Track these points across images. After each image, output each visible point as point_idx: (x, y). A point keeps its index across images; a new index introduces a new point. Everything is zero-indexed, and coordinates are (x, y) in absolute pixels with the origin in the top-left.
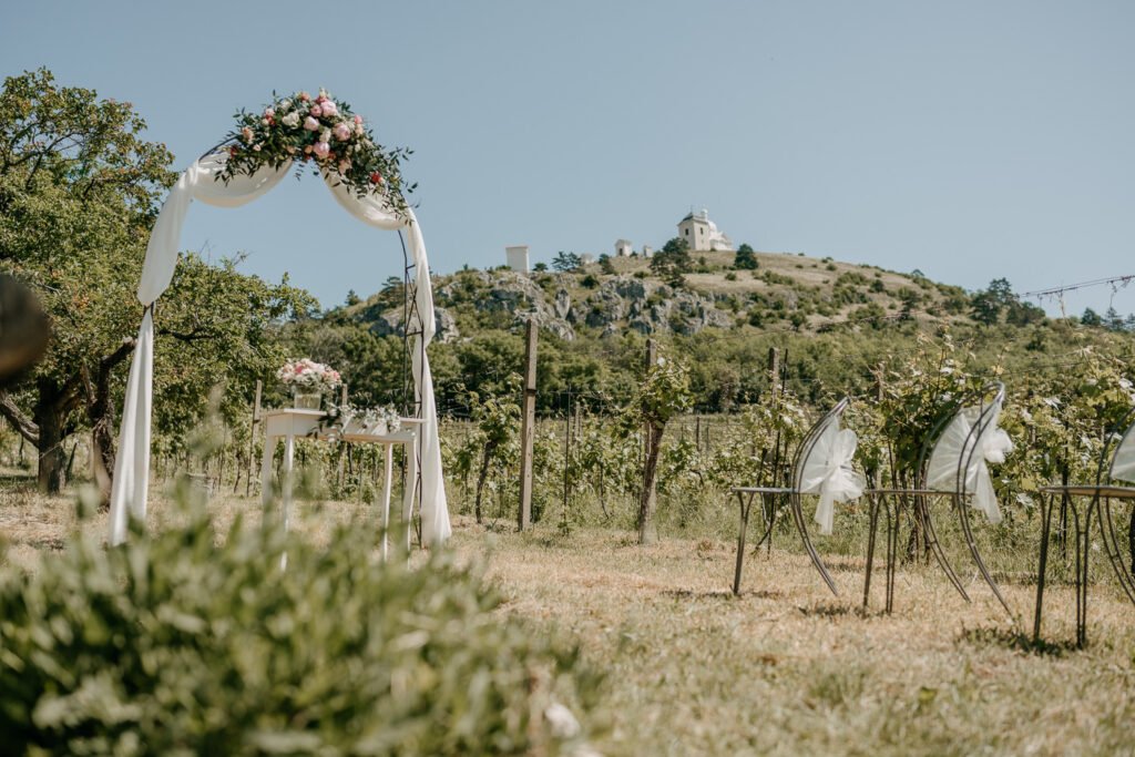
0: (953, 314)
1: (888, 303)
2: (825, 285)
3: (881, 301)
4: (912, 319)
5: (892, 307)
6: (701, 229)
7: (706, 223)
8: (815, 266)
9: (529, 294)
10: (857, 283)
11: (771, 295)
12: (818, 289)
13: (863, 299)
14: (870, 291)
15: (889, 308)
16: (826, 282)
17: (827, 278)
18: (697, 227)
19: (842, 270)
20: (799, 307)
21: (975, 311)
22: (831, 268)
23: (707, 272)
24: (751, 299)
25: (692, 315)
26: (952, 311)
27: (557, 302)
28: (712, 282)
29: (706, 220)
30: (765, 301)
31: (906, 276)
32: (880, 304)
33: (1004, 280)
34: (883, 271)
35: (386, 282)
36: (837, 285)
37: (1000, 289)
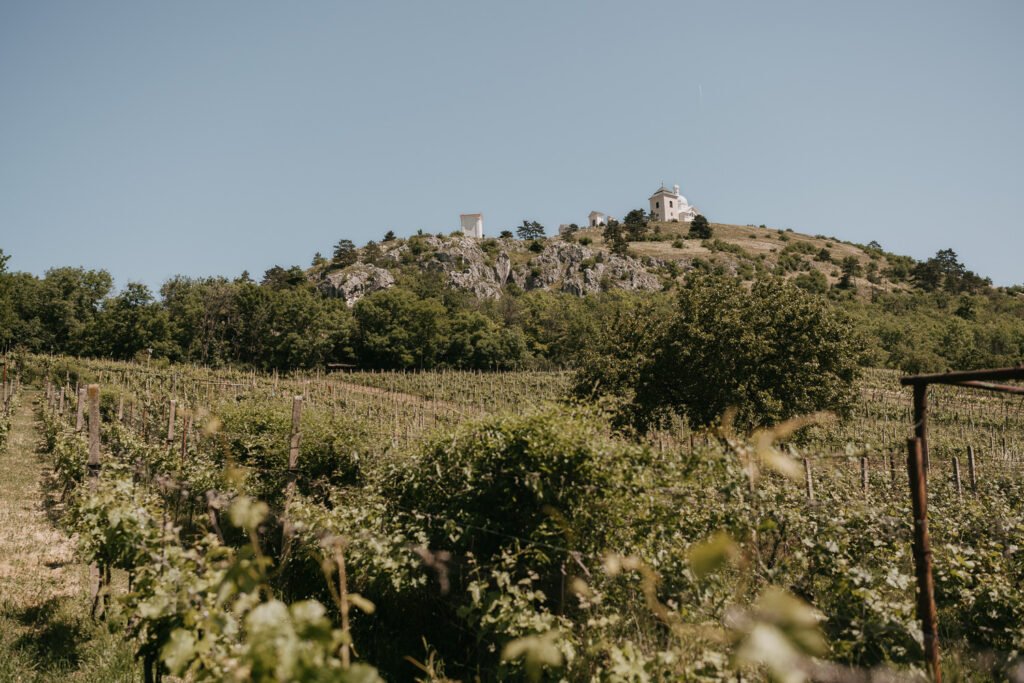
0: (893, 282)
1: (831, 270)
2: (772, 254)
3: (824, 269)
4: (852, 286)
5: (833, 275)
6: (671, 202)
7: (676, 197)
8: (768, 237)
9: (469, 257)
10: (804, 252)
11: (712, 261)
12: (763, 257)
13: (807, 266)
14: (815, 260)
15: (830, 275)
16: (774, 251)
17: (776, 246)
18: (667, 200)
19: (793, 241)
20: (739, 274)
21: (916, 279)
22: (783, 239)
23: (659, 240)
24: (693, 265)
25: (623, 278)
26: (894, 278)
27: (497, 265)
28: (658, 249)
29: (677, 195)
30: (706, 267)
31: (859, 247)
32: (822, 272)
33: (950, 251)
34: (838, 242)
35: (338, 245)
36: (783, 253)
37: (946, 259)
